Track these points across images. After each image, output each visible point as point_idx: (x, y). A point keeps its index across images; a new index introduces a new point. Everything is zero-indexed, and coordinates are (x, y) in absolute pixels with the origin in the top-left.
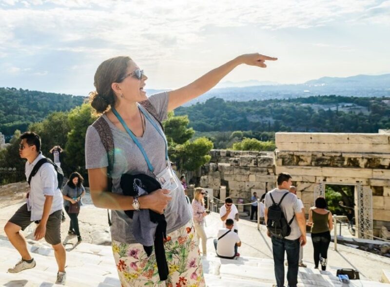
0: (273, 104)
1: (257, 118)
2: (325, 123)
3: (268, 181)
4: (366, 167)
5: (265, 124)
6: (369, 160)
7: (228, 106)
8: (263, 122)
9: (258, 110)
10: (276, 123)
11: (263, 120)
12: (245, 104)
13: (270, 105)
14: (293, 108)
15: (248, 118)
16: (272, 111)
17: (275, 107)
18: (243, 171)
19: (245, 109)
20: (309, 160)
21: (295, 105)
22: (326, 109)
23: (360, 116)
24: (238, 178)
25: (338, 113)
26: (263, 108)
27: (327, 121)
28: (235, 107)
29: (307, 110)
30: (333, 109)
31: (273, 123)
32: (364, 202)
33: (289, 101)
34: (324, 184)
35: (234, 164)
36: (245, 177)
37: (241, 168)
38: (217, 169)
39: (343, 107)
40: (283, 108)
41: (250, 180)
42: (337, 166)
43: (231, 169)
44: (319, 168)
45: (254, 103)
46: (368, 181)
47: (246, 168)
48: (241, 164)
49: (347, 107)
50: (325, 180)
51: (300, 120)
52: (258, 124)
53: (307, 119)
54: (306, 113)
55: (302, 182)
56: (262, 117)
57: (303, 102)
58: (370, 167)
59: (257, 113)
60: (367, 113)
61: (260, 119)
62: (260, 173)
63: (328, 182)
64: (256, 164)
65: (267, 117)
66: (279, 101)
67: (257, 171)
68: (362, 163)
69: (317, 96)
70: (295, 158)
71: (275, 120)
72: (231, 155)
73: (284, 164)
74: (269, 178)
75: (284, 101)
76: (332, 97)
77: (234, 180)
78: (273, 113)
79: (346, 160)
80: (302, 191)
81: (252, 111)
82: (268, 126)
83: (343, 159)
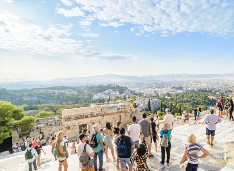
0: (36, 90)
1: (28, 98)
2: (60, 98)
3: (60, 128)
4: (90, 117)
5: (33, 101)
6: (91, 115)
7: (10, 93)
8: (31, 99)
9: (28, 94)
10: (38, 100)
11: (32, 98)
12: (20, 91)
13: (35, 91)
14: (46, 92)
15: (23, 98)
16: (36, 94)
17: (37, 92)
18: (50, 126)
19: (21, 94)
20: (74, 118)
21: (47, 91)
22: (60, 92)
23: (73, 94)
24: (48, 130)
25: (65, 94)
26: (31, 93)
27: (61, 97)
28: (15, 93)
29: (52, 93)
30: (63, 92)
31: (37, 100)
32: (90, 128)
33: (44, 89)
34: (78, 125)
35: (46, 124)
36: (51, 129)
37: (49, 125)
38: (38, 128)
39: (67, 91)
40: (42, 92)
41: (53, 129)
42: (82, 118)
43: (44, 127)
44: (77, 120)
45: (26, 91)
46: (91, 121)
47: (51, 125)
48: (49, 124)
49: (69, 91)
50: (79, 124)
51: (49, 97)
52: (29, 100)
53: (53, 97)
54: (52, 94)
55: (72, 126)
56: (31, 97)
57: (51, 89)
58: (91, 117)
59: (28, 95)
60: (76, 93)
61: (30, 98)
62: (57, 126)
63: (80, 124)
64: (55, 122)
65: (34, 97)
66: (39, 89)
67: (55, 125)
68: (89, 116)
69: (56, 86)
70: (69, 118)
71: (38, 98)
72: (39, 120)
73: (65, 121)
74: (60, 127)
75: (42, 89)
76: (63, 87)
77: (46, 131)
78: (36, 95)
79: (85, 116)
80: (72, 129)
81: (25, 95)
82: (34, 101)
83: (84, 116)
